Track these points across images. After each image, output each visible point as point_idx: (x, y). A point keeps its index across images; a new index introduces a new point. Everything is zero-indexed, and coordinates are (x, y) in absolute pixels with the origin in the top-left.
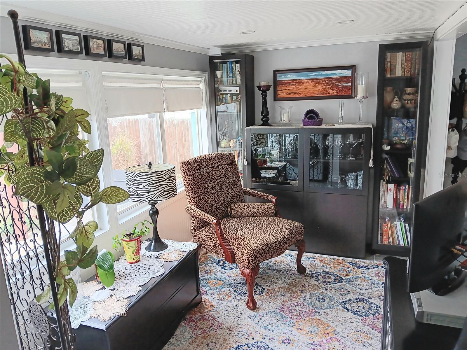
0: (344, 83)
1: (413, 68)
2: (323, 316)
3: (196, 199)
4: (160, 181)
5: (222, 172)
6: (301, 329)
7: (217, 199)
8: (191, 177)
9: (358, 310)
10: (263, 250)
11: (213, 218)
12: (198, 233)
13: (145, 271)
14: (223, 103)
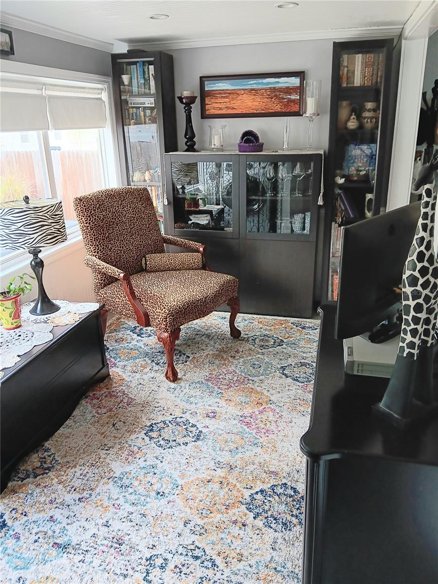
0: (290, 96)
1: (374, 75)
2: (257, 384)
3: (97, 248)
4: (40, 220)
5: (132, 213)
6: (230, 400)
7: (127, 248)
8: (89, 219)
9: (298, 376)
10: (185, 310)
11: (119, 271)
12: (103, 292)
13: (27, 339)
14: (133, 120)
